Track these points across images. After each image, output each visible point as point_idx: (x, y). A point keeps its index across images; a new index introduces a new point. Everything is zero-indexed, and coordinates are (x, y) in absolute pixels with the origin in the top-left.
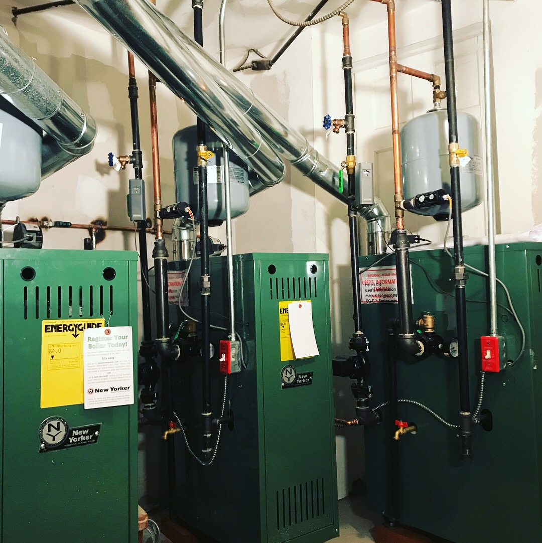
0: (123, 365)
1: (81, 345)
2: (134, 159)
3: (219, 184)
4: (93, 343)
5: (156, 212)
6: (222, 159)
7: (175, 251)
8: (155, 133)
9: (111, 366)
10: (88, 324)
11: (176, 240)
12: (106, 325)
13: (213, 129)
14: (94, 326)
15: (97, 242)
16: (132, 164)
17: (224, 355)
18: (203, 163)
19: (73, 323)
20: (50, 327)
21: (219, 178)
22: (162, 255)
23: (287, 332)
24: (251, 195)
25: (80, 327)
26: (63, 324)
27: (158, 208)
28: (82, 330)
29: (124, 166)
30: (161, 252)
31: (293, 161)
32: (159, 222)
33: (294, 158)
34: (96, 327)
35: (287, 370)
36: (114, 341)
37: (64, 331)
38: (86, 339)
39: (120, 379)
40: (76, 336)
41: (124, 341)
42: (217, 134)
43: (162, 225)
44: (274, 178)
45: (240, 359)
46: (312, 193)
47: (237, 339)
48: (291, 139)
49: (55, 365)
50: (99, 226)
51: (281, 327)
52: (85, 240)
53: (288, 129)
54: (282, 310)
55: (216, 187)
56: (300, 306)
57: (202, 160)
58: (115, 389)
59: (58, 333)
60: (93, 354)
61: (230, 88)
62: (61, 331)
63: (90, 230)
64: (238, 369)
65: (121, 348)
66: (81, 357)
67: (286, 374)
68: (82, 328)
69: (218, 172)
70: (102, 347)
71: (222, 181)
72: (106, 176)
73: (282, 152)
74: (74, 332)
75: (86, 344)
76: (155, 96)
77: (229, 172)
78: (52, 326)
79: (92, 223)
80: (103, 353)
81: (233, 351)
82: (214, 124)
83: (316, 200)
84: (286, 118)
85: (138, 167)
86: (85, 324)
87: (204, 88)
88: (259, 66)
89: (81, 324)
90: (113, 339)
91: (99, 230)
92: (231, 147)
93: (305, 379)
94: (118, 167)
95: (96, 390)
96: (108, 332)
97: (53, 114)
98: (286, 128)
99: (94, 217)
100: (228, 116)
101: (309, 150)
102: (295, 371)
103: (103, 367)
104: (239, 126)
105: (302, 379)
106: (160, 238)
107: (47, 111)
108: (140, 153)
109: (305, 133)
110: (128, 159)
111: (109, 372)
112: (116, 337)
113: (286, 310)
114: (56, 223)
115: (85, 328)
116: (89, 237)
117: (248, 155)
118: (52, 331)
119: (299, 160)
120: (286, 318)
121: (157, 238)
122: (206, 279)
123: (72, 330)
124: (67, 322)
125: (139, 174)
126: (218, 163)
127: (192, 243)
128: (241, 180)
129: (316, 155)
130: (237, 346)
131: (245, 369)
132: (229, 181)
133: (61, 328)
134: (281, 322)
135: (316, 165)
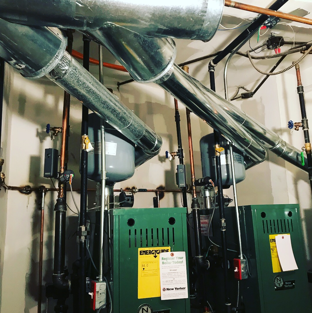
0: (181, 274)
1: (158, 262)
2: (179, 154)
3: (227, 165)
4: (165, 261)
5: (192, 182)
6: (228, 151)
7: (202, 203)
8: (190, 139)
9: (175, 275)
10: (162, 250)
11: (203, 197)
12: (171, 251)
13: (223, 135)
14: (165, 251)
15: (160, 199)
16: (178, 156)
17: (237, 268)
18: (218, 154)
19: (154, 250)
20: (142, 252)
21: (227, 162)
22: (196, 207)
23: (275, 254)
24: (246, 169)
25: (158, 252)
26: (149, 250)
27: (194, 180)
28: (158, 253)
29: (174, 157)
30: (196, 205)
31: (270, 148)
32: (194, 188)
33: (271, 146)
34: (166, 252)
35: (277, 279)
36: (176, 260)
37: (149, 254)
38: (161, 259)
39: (180, 283)
40: (155, 257)
41: (181, 260)
42: (225, 137)
43: (196, 189)
44: (260, 159)
45: (247, 270)
46: (283, 166)
47: (244, 258)
48: (268, 136)
49: (145, 273)
50: (161, 190)
51: (272, 251)
52: (154, 198)
53: (266, 130)
54: (272, 240)
55: (225, 167)
56: (283, 237)
57: (217, 153)
58: (178, 289)
59: (146, 255)
60: (165, 267)
61: (230, 111)
62: (148, 254)
63: (156, 192)
64: (247, 277)
65: (180, 264)
66: (159, 269)
67: (277, 281)
68: (159, 252)
69: (227, 158)
70: (170, 263)
71: (229, 163)
72: (164, 163)
73: (264, 144)
74: (154, 255)
75: (161, 261)
76: (190, 120)
77: (233, 157)
78: (143, 251)
79: (157, 188)
80: (170, 267)
81: (242, 266)
82: (223, 132)
83: (286, 169)
84: (264, 123)
85: (181, 158)
86: (160, 250)
87: (215, 112)
88: (246, 96)
89: (158, 250)
90: (176, 258)
91: (160, 192)
92: (234, 144)
93: (290, 284)
94: (171, 158)
95: (167, 289)
96: (172, 255)
97: (142, 137)
98: (265, 130)
99: (158, 185)
100: (230, 126)
101: (280, 142)
102: (283, 279)
103: (171, 275)
104: (236, 131)
105: (287, 285)
106: (195, 197)
107: (139, 136)
108: (182, 150)
109: (276, 131)
110: (176, 154)
111: (174, 278)
112: (177, 258)
113: (274, 240)
114: (139, 190)
115: (160, 253)
116: (156, 197)
117: (244, 148)
118: (143, 254)
119: (275, 148)
120: (274, 245)
121: (193, 197)
122: (223, 221)
123: (154, 254)
124: (151, 249)
125: (181, 161)
126: (226, 153)
127: (212, 198)
128: (240, 162)
129: (284, 144)
130: (245, 263)
131: (250, 277)
132: (234, 163)
133: (148, 252)
134: (271, 247)
135: (285, 149)
